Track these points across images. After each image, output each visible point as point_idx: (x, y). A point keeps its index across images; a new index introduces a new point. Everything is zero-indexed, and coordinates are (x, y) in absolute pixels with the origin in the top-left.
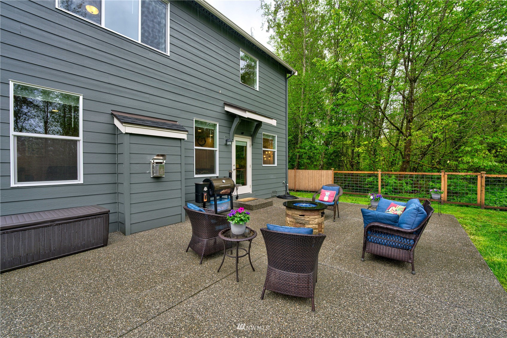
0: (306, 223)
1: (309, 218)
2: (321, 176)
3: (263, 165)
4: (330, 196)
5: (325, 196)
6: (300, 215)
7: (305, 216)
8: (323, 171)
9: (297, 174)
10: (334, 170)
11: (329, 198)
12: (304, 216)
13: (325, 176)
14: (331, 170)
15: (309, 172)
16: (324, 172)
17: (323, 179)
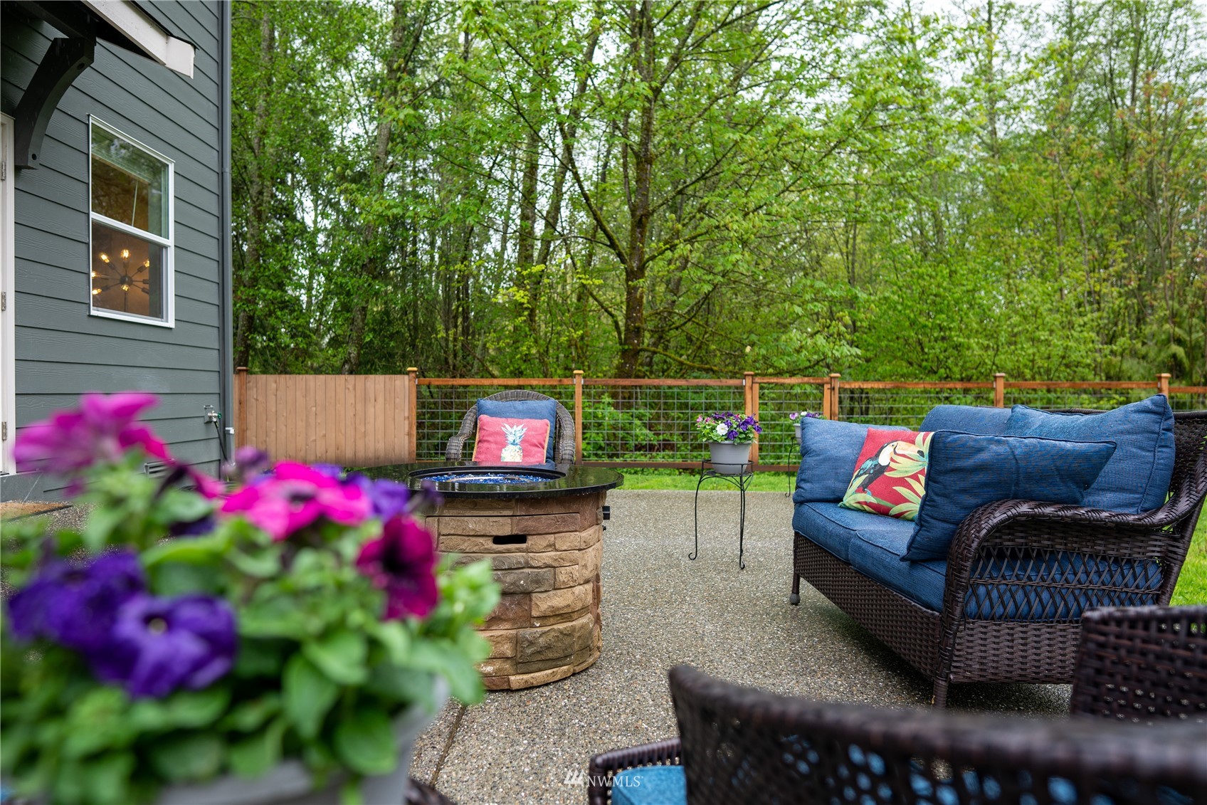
0: (538, 582)
1: (552, 546)
2: (365, 400)
3: (93, 313)
4: (527, 444)
5: (504, 445)
6: (498, 540)
7: (531, 541)
8: (372, 377)
9: (253, 393)
10: (422, 373)
11: (526, 453)
12: (520, 539)
13: (381, 400)
14: (408, 373)
15: (312, 384)
16: (377, 382)
17: (371, 410)
